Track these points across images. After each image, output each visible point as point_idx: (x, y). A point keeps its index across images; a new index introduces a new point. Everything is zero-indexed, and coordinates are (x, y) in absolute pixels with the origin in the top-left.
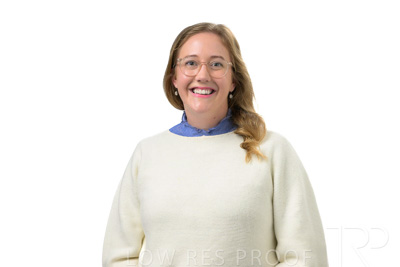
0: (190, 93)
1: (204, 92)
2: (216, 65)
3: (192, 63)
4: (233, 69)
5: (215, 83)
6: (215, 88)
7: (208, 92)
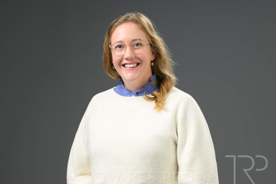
0: (122, 67)
1: (131, 66)
2: (137, 45)
3: (120, 46)
4: (151, 45)
5: (138, 58)
6: (139, 61)
7: (135, 65)
